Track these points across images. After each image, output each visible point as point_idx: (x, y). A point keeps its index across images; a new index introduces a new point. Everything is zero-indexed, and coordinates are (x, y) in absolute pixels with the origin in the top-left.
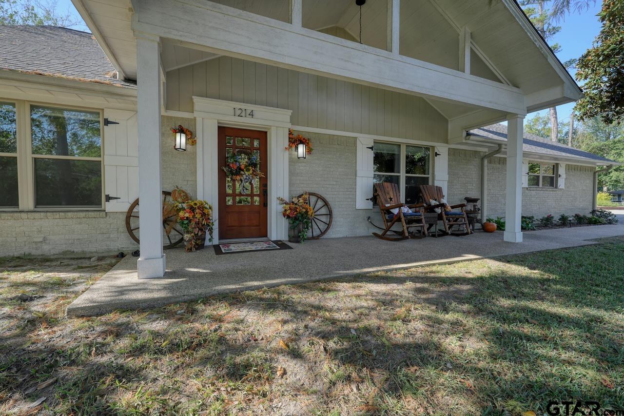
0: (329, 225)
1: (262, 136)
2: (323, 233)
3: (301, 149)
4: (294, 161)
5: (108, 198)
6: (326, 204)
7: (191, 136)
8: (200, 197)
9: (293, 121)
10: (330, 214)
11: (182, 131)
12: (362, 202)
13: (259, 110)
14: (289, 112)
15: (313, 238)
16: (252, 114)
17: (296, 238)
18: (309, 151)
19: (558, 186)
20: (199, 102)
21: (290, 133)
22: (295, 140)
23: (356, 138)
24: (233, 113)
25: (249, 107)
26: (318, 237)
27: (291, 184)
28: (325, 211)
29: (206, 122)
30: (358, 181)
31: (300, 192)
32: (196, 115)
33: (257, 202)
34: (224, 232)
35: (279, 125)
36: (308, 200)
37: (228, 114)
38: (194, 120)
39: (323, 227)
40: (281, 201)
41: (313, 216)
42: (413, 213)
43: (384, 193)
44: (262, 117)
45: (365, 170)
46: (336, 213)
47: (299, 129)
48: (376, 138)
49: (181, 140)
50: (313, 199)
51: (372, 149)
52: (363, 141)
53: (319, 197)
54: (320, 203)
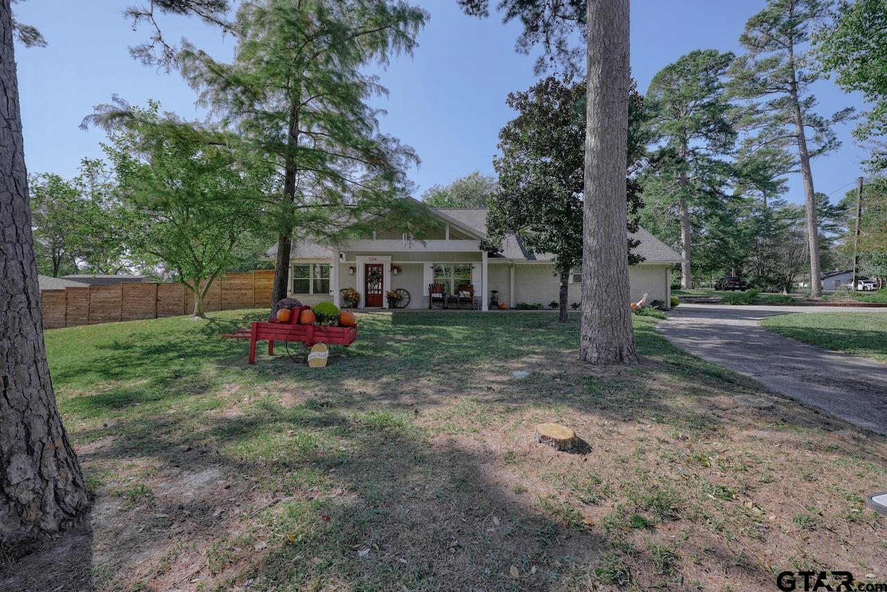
0: (408, 302)
1: (381, 266)
3: (395, 271)
4: (393, 276)
5: (330, 291)
6: (408, 293)
7: (354, 268)
8: (357, 291)
9: (393, 260)
10: (409, 298)
11: (351, 268)
12: (426, 293)
13: (378, 257)
14: (390, 257)
16: (376, 259)
17: (390, 306)
18: (400, 271)
21: (392, 265)
22: (393, 268)
23: (423, 264)
25: (375, 257)
26: (403, 308)
27: (392, 285)
28: (407, 296)
29: (360, 263)
30: (425, 283)
31: (395, 289)
32: (356, 262)
33: (380, 293)
34: (367, 305)
35: (387, 262)
36: (398, 292)
37: (367, 259)
38: (356, 264)
39: (406, 303)
40: (388, 292)
41: (401, 299)
42: (441, 297)
43: (433, 288)
44: (379, 260)
45: (428, 278)
46: (413, 297)
47: (396, 262)
48: (434, 262)
49: (351, 271)
50: (402, 292)
51: (432, 268)
52: (428, 265)
53: (404, 291)
54: (405, 293)
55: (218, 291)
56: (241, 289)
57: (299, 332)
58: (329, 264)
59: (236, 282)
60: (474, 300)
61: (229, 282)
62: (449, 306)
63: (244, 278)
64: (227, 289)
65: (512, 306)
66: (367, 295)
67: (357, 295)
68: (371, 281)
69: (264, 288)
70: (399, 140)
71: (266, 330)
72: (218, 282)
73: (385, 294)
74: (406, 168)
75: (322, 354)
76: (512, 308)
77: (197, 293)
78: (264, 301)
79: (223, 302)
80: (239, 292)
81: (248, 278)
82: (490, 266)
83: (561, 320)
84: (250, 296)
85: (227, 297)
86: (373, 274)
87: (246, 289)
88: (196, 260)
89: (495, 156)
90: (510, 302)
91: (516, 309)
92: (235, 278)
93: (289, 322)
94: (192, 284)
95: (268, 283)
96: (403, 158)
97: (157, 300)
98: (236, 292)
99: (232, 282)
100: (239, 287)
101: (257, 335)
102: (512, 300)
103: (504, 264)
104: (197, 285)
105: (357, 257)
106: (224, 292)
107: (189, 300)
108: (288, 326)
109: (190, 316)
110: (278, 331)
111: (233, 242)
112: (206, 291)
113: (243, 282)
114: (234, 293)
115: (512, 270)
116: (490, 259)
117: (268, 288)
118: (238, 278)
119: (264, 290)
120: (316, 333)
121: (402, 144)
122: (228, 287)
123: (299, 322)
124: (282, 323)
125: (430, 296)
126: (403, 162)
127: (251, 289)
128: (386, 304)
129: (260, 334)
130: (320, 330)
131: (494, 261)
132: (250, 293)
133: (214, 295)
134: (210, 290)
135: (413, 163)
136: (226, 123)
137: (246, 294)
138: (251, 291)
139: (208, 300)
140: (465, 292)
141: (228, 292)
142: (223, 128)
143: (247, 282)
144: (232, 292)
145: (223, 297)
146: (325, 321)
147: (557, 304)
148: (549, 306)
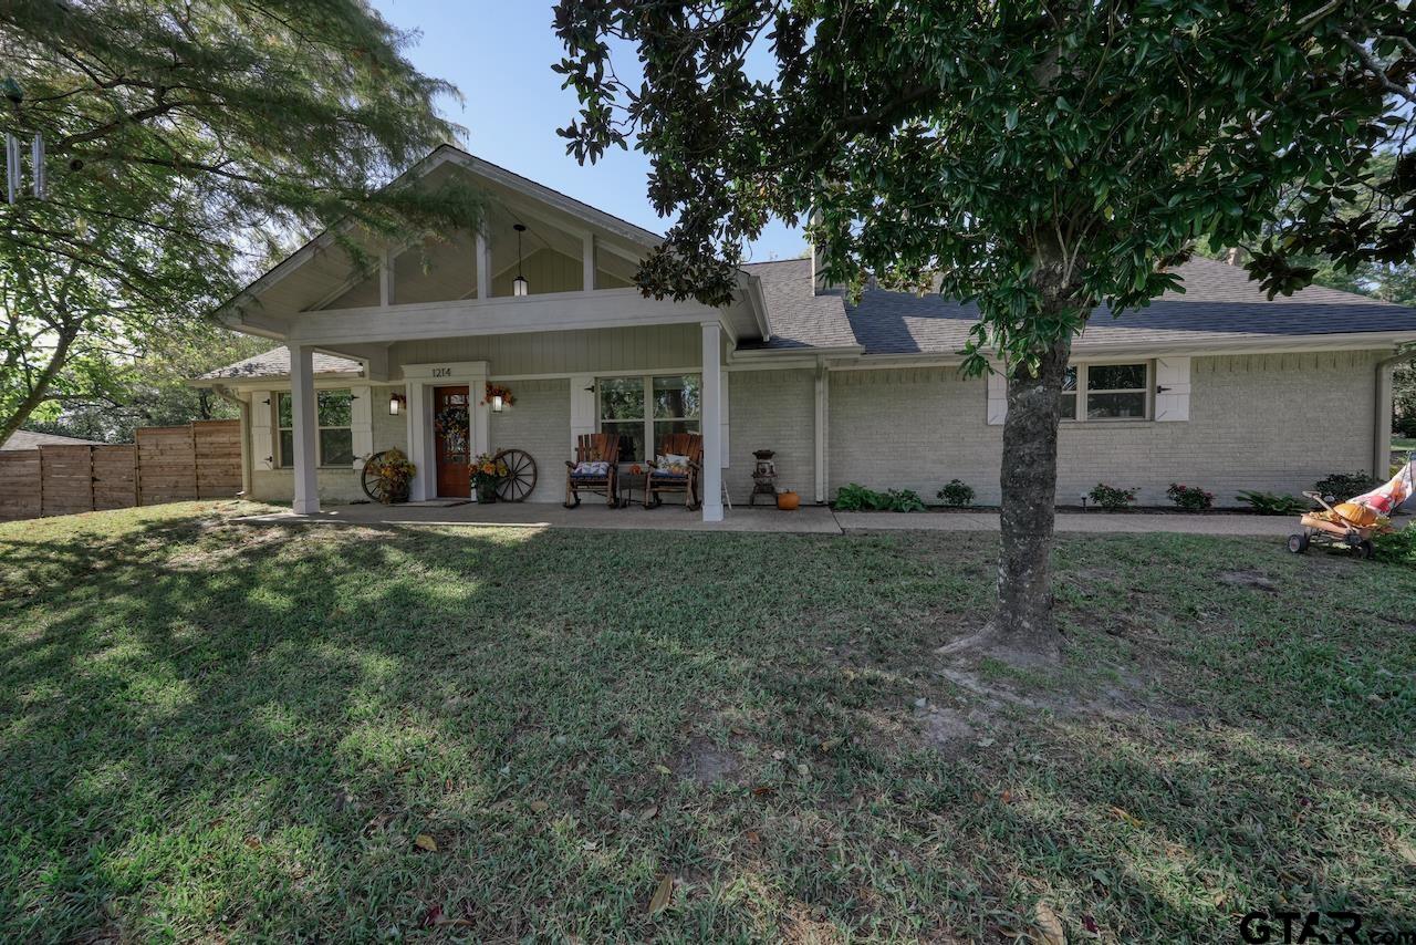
0: (533, 487)
2: (526, 496)
3: (498, 401)
4: (492, 416)
5: (355, 458)
6: (532, 461)
7: (401, 399)
9: (492, 371)
10: (535, 474)
11: (395, 398)
13: (456, 367)
14: (484, 364)
15: (514, 500)
16: (450, 373)
18: (509, 401)
19: (1156, 417)
20: (408, 370)
21: (487, 385)
22: (492, 391)
23: (569, 379)
24: (432, 374)
25: (446, 366)
26: (520, 501)
27: (490, 440)
28: (530, 470)
29: (417, 379)
30: (573, 432)
31: (499, 449)
32: (406, 381)
34: (441, 492)
35: (475, 378)
36: (508, 457)
37: (429, 375)
38: (404, 386)
39: (526, 489)
40: (482, 456)
41: (513, 476)
44: (459, 373)
45: (585, 417)
46: (543, 472)
47: (499, 378)
48: (598, 375)
49: (394, 406)
50: (517, 457)
51: (592, 389)
52: (580, 382)
53: (525, 454)
54: (526, 461)
58: (348, 390)
59: (221, 440)
61: (209, 439)
64: (206, 456)
65: (820, 499)
66: (439, 468)
72: (191, 440)
76: (821, 505)
79: (202, 482)
85: (206, 472)
91: (833, 505)
92: (218, 431)
97: (94, 479)
100: (227, 451)
102: (820, 477)
106: (200, 461)
114: (218, 464)
115: (821, 386)
122: (208, 451)
139: (176, 478)
140: (672, 459)
141: (205, 461)
145: (200, 472)
147: (966, 489)
148: (940, 495)
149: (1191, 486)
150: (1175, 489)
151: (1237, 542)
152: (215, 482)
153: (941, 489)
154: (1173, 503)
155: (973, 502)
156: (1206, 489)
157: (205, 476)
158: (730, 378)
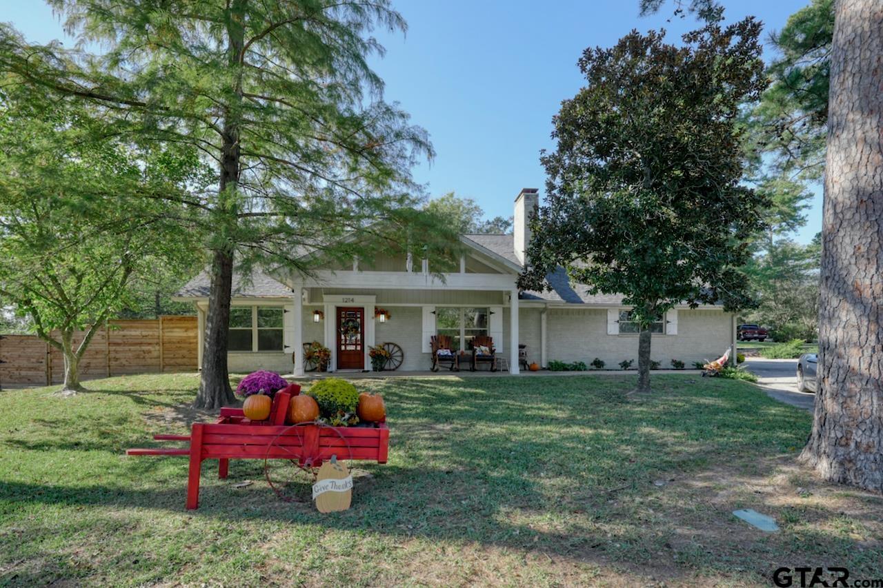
0: (401, 362)
1: (361, 310)
2: (397, 368)
3: (382, 317)
4: (378, 324)
5: (286, 347)
6: (400, 349)
7: (322, 315)
8: (326, 346)
9: (377, 301)
10: (402, 356)
11: (317, 312)
12: (426, 348)
13: (357, 298)
14: (374, 297)
15: (390, 370)
16: (353, 300)
17: (375, 369)
18: (388, 317)
19: (666, 334)
21: (376, 308)
22: (378, 312)
23: (421, 308)
24: (344, 301)
25: (351, 297)
26: (394, 370)
27: (376, 338)
28: (399, 354)
29: (330, 306)
30: (424, 334)
31: (381, 342)
32: (324, 304)
33: (359, 348)
34: (340, 366)
35: (369, 304)
36: (386, 347)
37: (340, 301)
38: (323, 306)
39: (397, 363)
40: (371, 347)
41: (389, 357)
42: (450, 354)
43: (437, 342)
44: (358, 302)
45: (430, 327)
46: (407, 355)
47: (382, 305)
48: (437, 305)
49: (317, 317)
50: (391, 347)
51: (434, 313)
52: (428, 309)
53: (395, 345)
54: (396, 349)
55: (103, 347)
56: (141, 344)
57: (289, 441)
58: (282, 307)
59: (133, 333)
60: (496, 357)
61: (122, 333)
62: (461, 368)
63: (147, 328)
64: (118, 344)
65: (544, 366)
66: (339, 351)
67: (326, 353)
68: (346, 332)
69: (179, 342)
70: (408, 116)
71: (222, 438)
72: (104, 333)
73: (367, 351)
74: (412, 163)
75: (340, 482)
76: (544, 369)
77: (68, 353)
78: (179, 361)
79: (113, 363)
80: (137, 347)
81: (152, 328)
82: (522, 311)
83: (641, 388)
84: (155, 354)
85: (118, 356)
86: (349, 320)
87: (150, 344)
88: (65, 299)
89: (544, 151)
90: (541, 360)
91: (549, 369)
92: (131, 327)
93: (268, 421)
94: (60, 338)
95: (185, 334)
96: (409, 147)
98: (132, 348)
99: (126, 332)
100: (138, 341)
101: (203, 449)
102: (544, 357)
103: (534, 309)
104: (68, 339)
105: (325, 297)
106: (112, 348)
107: (55, 361)
108: (268, 430)
109: (56, 387)
110: (246, 441)
111: (128, 271)
112: (83, 349)
113: (144, 333)
114: (130, 350)
115: (544, 316)
116: (521, 301)
117: (185, 343)
118: (138, 328)
119: (178, 345)
120: (325, 441)
121: (410, 123)
122: (120, 341)
123: (289, 421)
124: (255, 423)
125: (434, 353)
126: (408, 153)
127: (157, 344)
128: (368, 365)
129: (208, 446)
130: (332, 434)
131: (527, 304)
132: (156, 350)
133: (97, 353)
134: (90, 347)
135: (422, 156)
136: (115, 59)
137: (149, 352)
138: (157, 348)
139: (88, 361)
140: (483, 348)
141: (118, 348)
142: (111, 67)
143: (151, 333)
144: (127, 348)
145: (112, 355)
146: (339, 415)
147: (602, 362)
148: (592, 364)
149: (678, 360)
150: (673, 361)
151: (689, 375)
152: (126, 363)
153: (592, 362)
154: (672, 367)
155: (605, 367)
156: (683, 361)
157: (116, 359)
158: (503, 312)
